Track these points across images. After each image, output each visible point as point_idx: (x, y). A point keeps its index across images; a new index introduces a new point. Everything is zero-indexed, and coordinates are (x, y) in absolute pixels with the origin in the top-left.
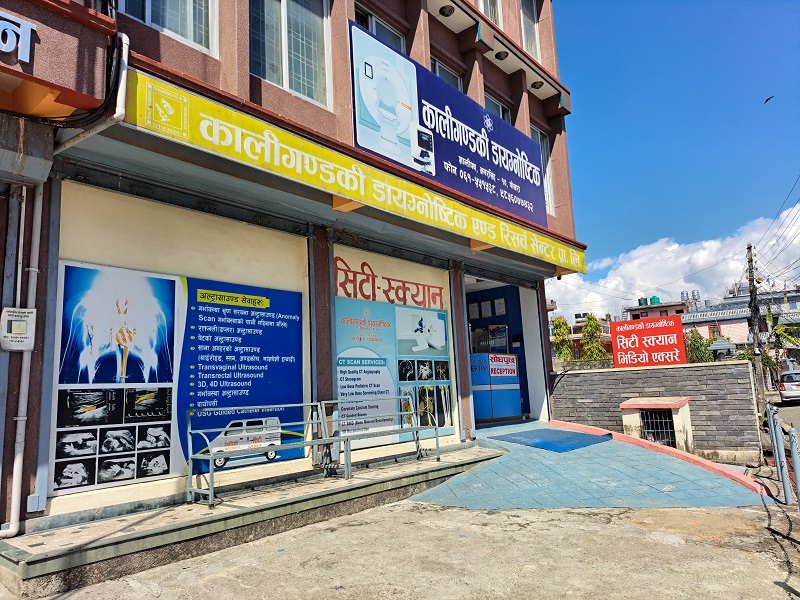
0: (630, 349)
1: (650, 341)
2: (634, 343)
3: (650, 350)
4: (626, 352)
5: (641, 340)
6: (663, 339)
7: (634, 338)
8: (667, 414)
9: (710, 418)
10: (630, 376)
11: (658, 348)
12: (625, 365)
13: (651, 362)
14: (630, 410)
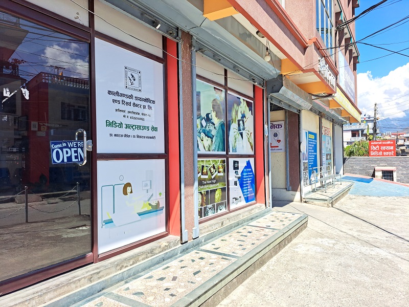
0: (376, 150)
1: (383, 148)
2: (377, 149)
3: (383, 151)
4: (374, 151)
5: (380, 148)
6: (388, 148)
7: (378, 147)
8: (392, 172)
9: (402, 174)
10: (375, 159)
11: (386, 151)
12: (372, 156)
13: (383, 155)
14: (379, 171)
